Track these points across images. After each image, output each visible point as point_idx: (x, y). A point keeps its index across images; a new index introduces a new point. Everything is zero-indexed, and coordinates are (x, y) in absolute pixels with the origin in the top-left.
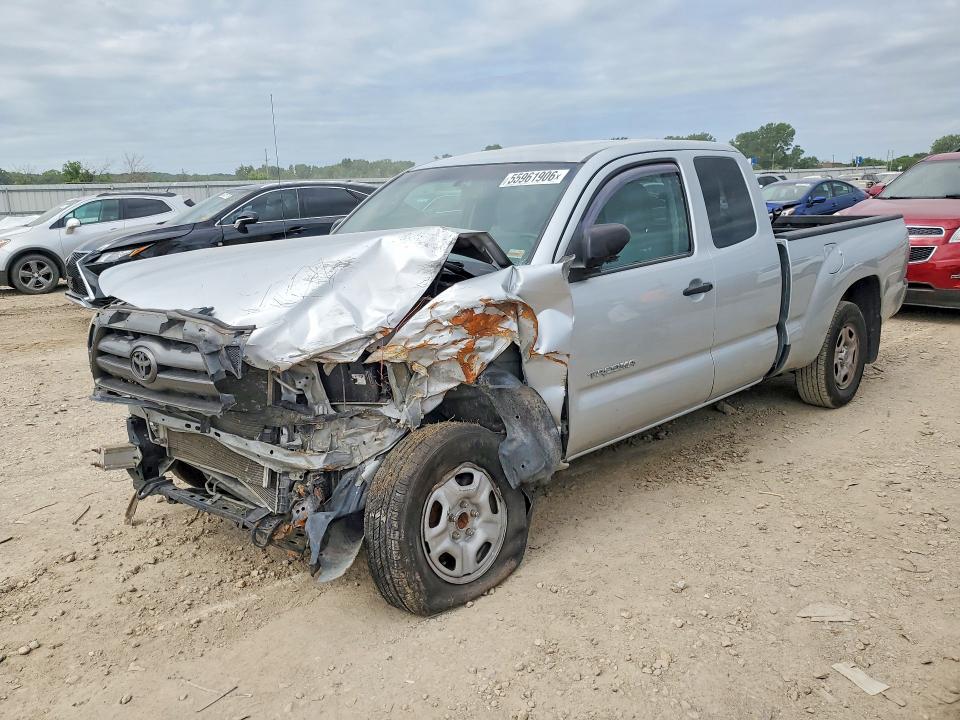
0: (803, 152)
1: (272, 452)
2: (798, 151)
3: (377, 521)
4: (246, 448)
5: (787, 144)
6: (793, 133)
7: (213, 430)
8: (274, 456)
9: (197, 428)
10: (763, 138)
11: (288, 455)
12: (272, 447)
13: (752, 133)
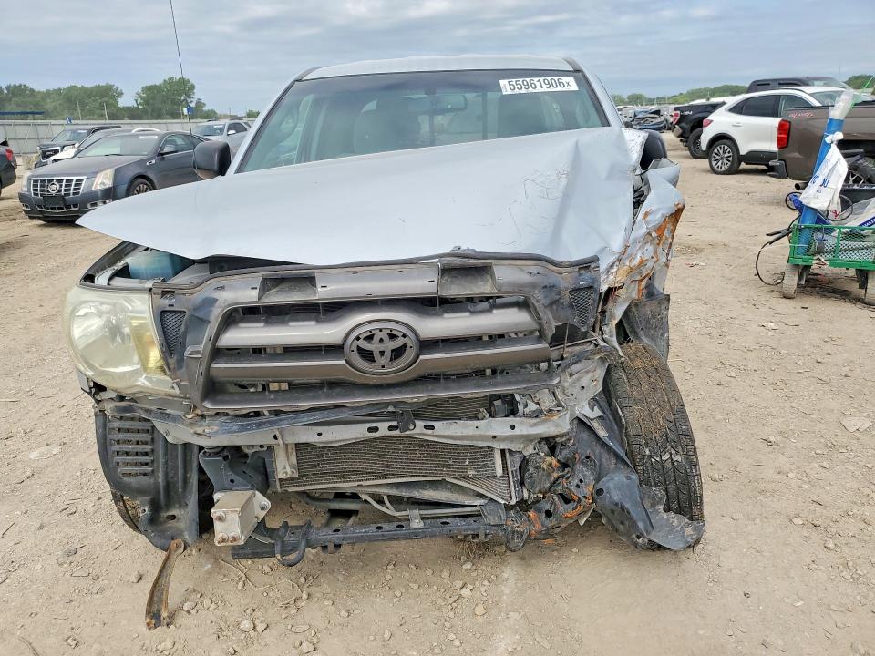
0: (204, 104)
1: (513, 427)
2: (200, 104)
3: (668, 465)
4: (478, 432)
5: (190, 97)
6: (193, 87)
7: (420, 424)
8: (517, 431)
9: (391, 428)
10: (168, 91)
11: (535, 425)
12: (511, 420)
13: (155, 86)
